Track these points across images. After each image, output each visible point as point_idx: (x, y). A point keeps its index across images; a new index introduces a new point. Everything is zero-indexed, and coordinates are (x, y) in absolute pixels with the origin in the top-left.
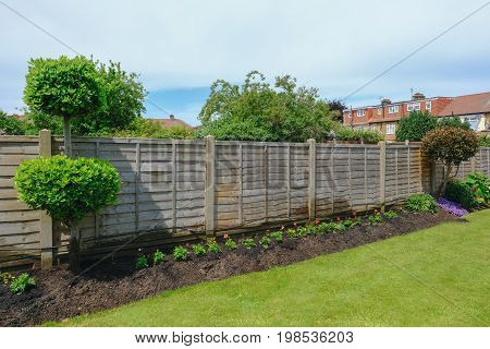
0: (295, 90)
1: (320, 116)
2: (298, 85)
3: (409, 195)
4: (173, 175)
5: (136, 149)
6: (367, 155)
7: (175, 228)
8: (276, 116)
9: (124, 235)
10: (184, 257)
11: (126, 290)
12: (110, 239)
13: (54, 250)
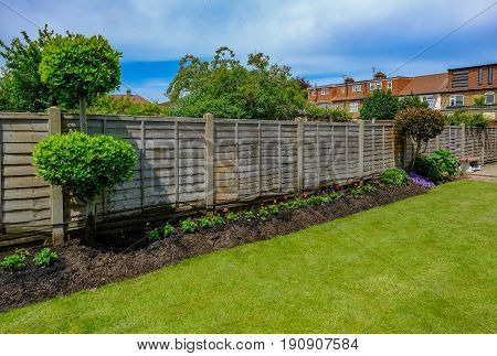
0: (268, 69)
1: (293, 95)
2: (271, 62)
3: (384, 170)
4: (175, 152)
5: (141, 127)
6: (348, 133)
7: (177, 203)
8: (251, 94)
9: (131, 210)
10: (192, 230)
11: (143, 261)
12: (118, 215)
13: (65, 226)
